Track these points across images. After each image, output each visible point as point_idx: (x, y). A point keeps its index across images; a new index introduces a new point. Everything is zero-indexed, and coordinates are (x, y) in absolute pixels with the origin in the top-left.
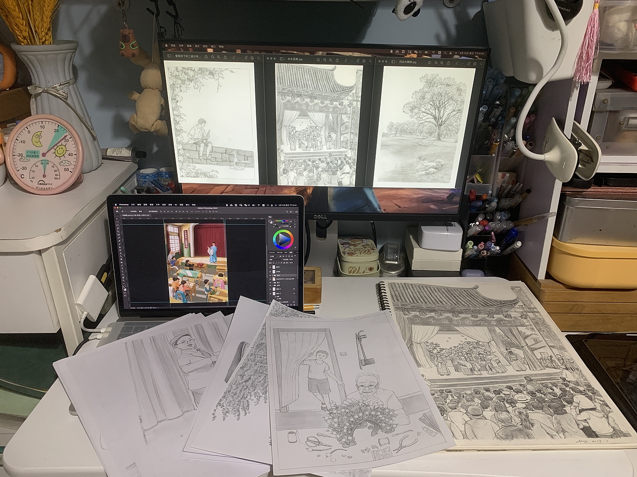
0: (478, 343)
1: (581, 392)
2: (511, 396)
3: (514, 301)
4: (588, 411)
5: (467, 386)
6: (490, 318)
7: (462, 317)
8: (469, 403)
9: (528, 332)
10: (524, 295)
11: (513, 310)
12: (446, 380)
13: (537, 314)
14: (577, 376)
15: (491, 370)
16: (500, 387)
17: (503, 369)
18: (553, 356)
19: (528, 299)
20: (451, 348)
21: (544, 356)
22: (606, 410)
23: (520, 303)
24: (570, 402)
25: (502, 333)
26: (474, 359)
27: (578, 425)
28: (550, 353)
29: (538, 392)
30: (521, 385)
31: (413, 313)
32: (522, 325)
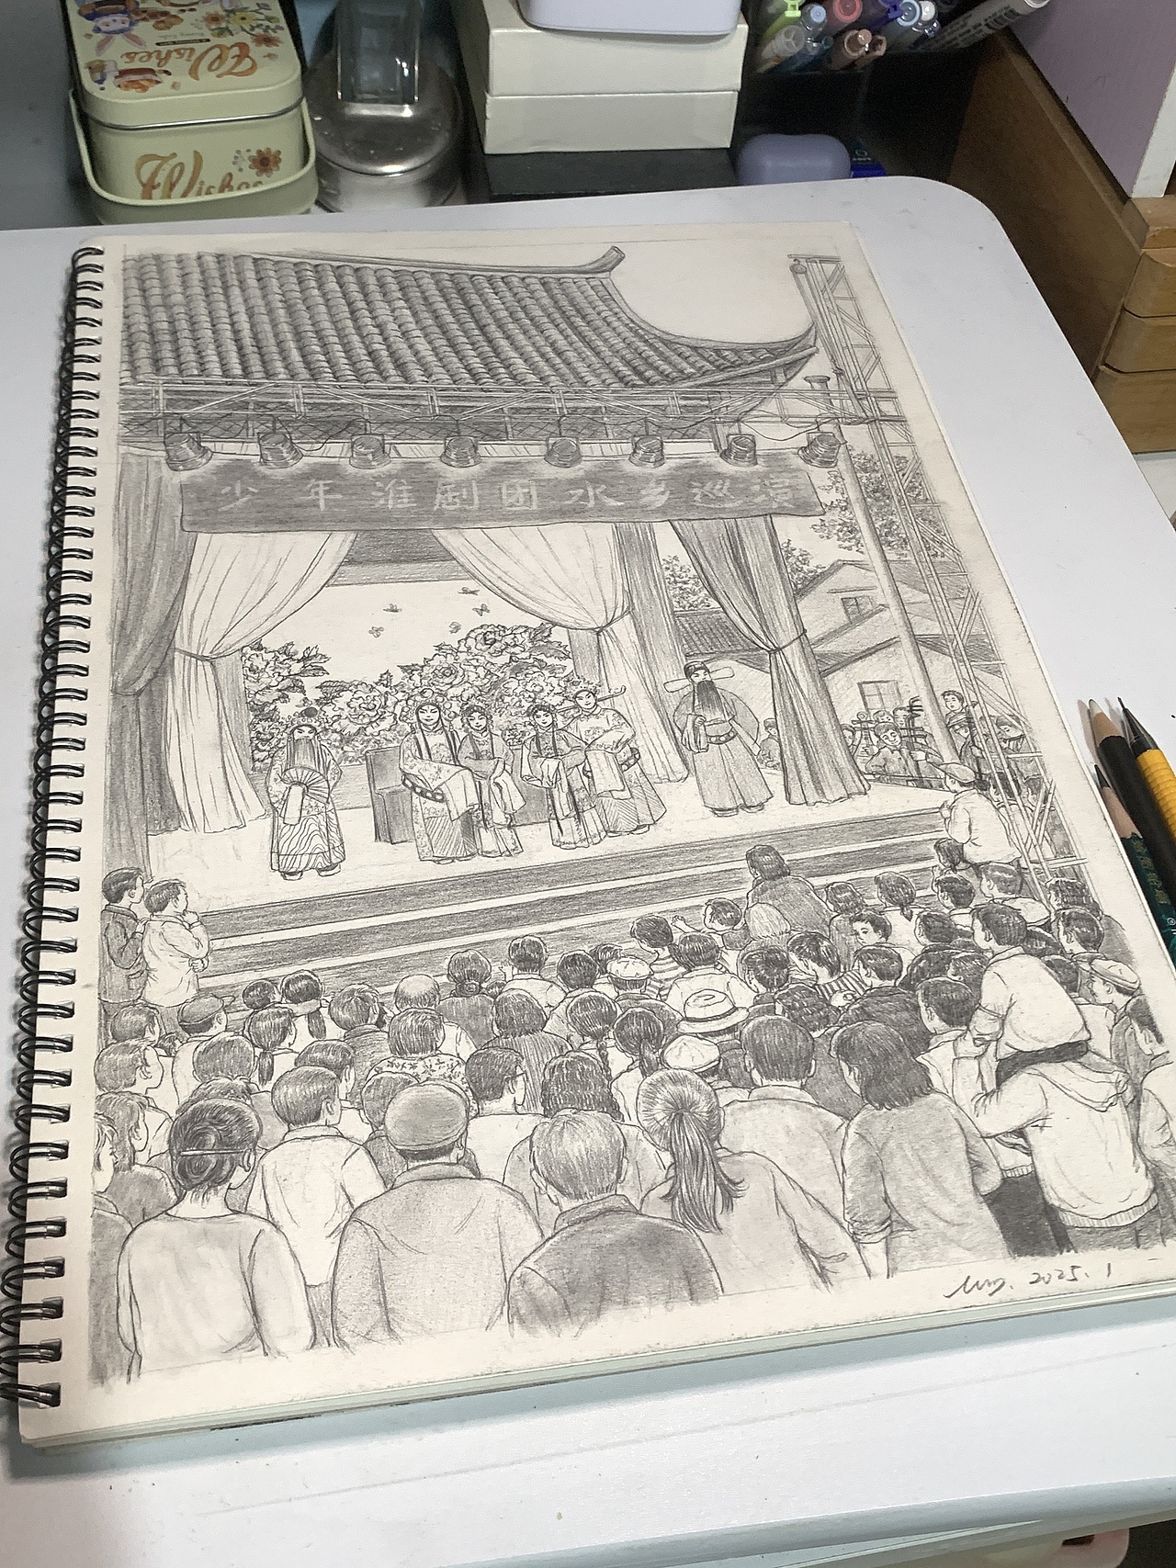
0: (540, 635)
1: (1030, 936)
2: (652, 991)
3: (789, 346)
4: (1044, 1068)
5: (418, 940)
6: (645, 460)
7: (490, 463)
8: (404, 1066)
9: (824, 552)
10: (848, 307)
11: (772, 406)
12: (305, 908)
13: (891, 433)
14: (1023, 827)
15: (579, 817)
16: (605, 935)
17: (642, 807)
18: (925, 702)
19: (867, 334)
20: (385, 678)
21: (875, 703)
22: (1139, 1051)
23: (819, 365)
24: (959, 1012)
25: (685, 559)
26: (498, 742)
27: (976, 1167)
28: (913, 686)
29: (801, 954)
30: (719, 908)
31: (227, 451)
32: (802, 508)
